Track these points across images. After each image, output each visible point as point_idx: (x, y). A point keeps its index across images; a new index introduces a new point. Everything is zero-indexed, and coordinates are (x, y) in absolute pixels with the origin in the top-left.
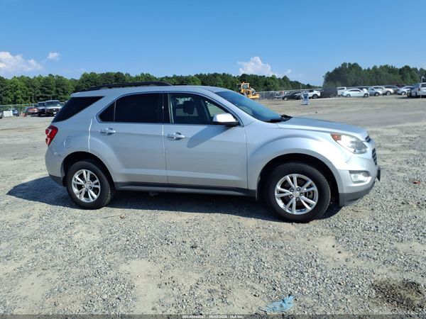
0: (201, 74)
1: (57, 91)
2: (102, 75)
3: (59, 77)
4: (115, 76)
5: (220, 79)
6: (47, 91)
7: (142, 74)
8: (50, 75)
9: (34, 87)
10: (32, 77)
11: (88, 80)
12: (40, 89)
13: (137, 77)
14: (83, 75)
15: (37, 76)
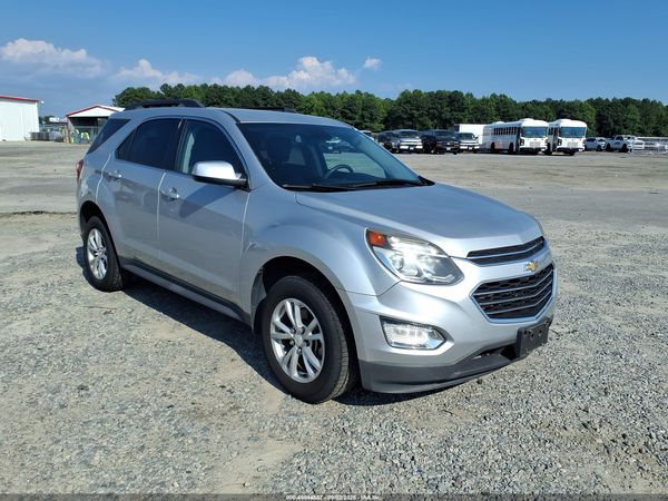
0: (599, 99)
1: (363, 117)
2: (431, 94)
3: (369, 95)
4: (450, 97)
5: (636, 110)
6: (350, 115)
7: (494, 95)
8: (358, 92)
9: (334, 109)
10: (333, 94)
11: (409, 102)
12: (342, 112)
13: (483, 100)
14: (403, 94)
15: (341, 93)
